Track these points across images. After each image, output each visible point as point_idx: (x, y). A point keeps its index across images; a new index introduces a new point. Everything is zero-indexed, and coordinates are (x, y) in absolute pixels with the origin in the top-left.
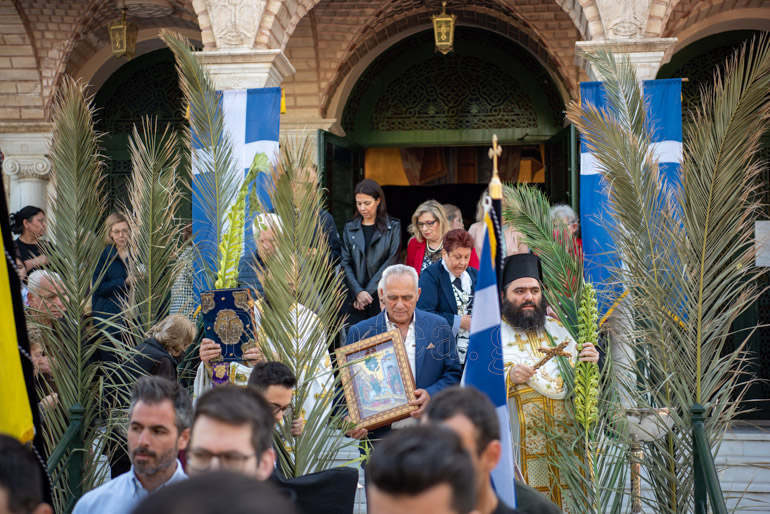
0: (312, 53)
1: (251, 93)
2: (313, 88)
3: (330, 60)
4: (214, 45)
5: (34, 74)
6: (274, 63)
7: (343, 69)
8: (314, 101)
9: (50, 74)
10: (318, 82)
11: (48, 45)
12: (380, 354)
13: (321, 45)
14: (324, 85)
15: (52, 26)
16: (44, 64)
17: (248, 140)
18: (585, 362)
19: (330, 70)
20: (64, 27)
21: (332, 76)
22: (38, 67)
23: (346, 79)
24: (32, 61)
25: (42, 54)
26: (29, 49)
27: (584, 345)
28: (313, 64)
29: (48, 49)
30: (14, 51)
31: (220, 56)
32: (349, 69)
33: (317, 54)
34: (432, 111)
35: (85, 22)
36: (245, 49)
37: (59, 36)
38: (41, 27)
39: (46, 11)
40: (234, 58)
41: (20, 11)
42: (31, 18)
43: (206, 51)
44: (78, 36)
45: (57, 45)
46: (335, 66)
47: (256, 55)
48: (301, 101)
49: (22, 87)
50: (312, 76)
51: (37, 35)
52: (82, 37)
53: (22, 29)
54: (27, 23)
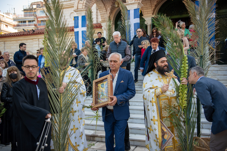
0: (150, 4)
1: (134, 10)
2: (151, 10)
3: (153, 4)
4: (128, 2)
5: (106, 13)
6: (138, 4)
7: (156, 6)
8: (151, 12)
9: (108, 12)
10: (151, 9)
11: (107, 7)
12: (105, 83)
13: (152, 2)
14: (152, 9)
15: (108, 4)
16: (107, 11)
17: (134, 18)
18: (183, 84)
19: (153, 6)
20: (110, 4)
21: (154, 7)
22: (106, 11)
23: (157, 8)
24: (105, 11)
25: (107, 9)
26: (105, 9)
27: (183, 78)
28: (150, 6)
29: (107, 8)
30: (103, 9)
31: (129, 4)
32: (157, 6)
33: (151, 4)
34: (173, 12)
35: (113, 3)
36: (133, 2)
37: (109, 6)
38: (106, 4)
39: (107, 2)
40: (131, 4)
41: (103, 2)
42: (105, 3)
43: (127, 3)
44: (112, 5)
45: (109, 7)
46: (154, 5)
47: (135, 3)
48: (149, 12)
49: (104, 15)
50: (150, 8)
51: (106, 6)
52: (113, 6)
53: (103, 5)
54: (104, 4)
